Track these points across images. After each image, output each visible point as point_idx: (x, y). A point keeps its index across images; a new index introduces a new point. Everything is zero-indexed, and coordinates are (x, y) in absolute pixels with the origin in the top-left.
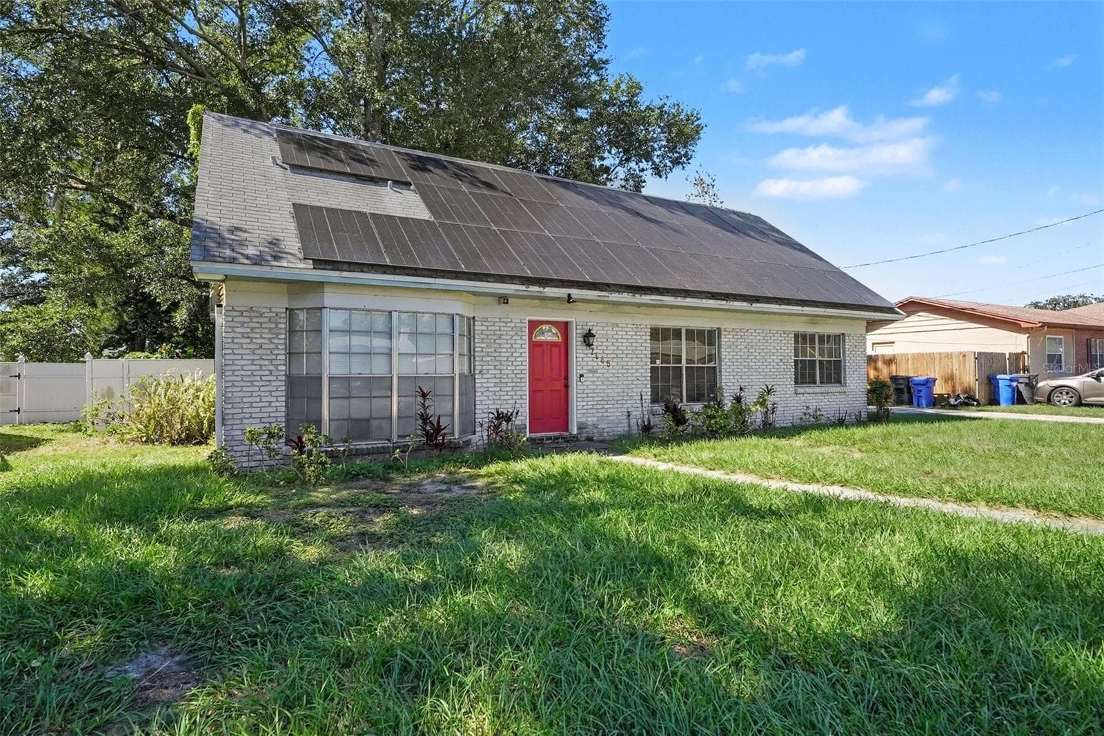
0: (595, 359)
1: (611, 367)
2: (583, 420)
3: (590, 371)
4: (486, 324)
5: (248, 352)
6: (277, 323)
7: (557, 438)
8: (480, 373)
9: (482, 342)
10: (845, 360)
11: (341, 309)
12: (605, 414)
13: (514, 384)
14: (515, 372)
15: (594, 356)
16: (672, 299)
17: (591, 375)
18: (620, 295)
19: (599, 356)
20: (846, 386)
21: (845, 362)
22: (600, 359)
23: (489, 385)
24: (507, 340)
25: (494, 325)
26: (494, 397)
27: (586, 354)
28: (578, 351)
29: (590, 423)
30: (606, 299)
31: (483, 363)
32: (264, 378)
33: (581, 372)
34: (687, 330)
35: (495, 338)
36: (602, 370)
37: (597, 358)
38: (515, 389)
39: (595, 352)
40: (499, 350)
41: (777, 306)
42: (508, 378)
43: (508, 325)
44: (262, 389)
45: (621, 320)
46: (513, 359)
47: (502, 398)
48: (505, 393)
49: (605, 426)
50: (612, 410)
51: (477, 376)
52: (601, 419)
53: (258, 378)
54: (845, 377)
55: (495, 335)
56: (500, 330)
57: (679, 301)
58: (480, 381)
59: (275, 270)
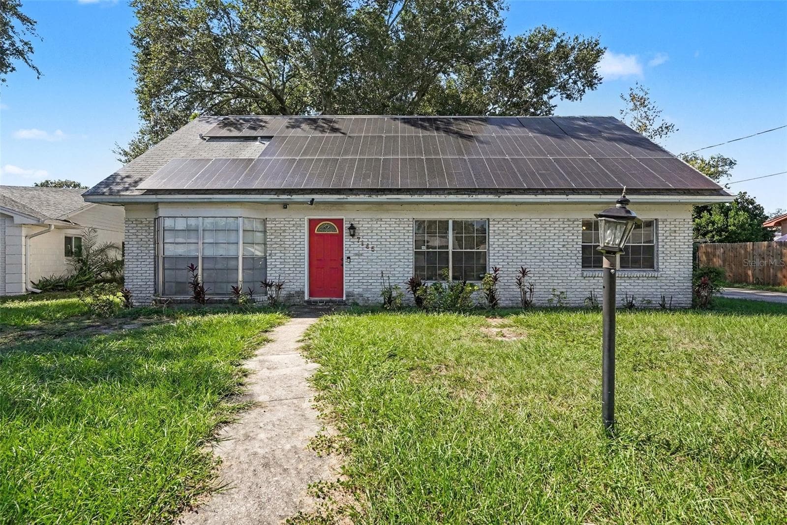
0: (361, 246)
1: (375, 252)
2: (351, 290)
3: (356, 255)
4: (274, 222)
5: (135, 243)
6: (149, 227)
7: (327, 302)
8: (270, 255)
9: (272, 235)
10: (658, 245)
11: (171, 217)
12: (369, 287)
13: (295, 263)
14: (296, 255)
15: (360, 243)
16: (409, 197)
17: (357, 257)
18: (358, 197)
19: (364, 243)
20: (658, 271)
21: (658, 248)
22: (365, 246)
23: (276, 263)
24: (289, 233)
25: (280, 224)
26: (280, 271)
27: (353, 242)
28: (347, 241)
29: (356, 293)
30: (346, 200)
31: (272, 249)
32: (143, 257)
33: (348, 255)
34: (453, 221)
35: (281, 231)
36: (367, 253)
37: (363, 245)
38: (295, 266)
39: (360, 240)
40: (284, 240)
41: (533, 196)
42: (290, 259)
43: (291, 223)
44: (142, 263)
45: (384, 216)
46: (294, 246)
47: (286, 272)
48: (288, 269)
49: (370, 296)
50: (375, 284)
51: (268, 258)
52: (367, 290)
53: (140, 257)
54: (658, 262)
55: (281, 230)
56: (284, 226)
57: (416, 198)
58: (270, 260)
59: (122, 197)
